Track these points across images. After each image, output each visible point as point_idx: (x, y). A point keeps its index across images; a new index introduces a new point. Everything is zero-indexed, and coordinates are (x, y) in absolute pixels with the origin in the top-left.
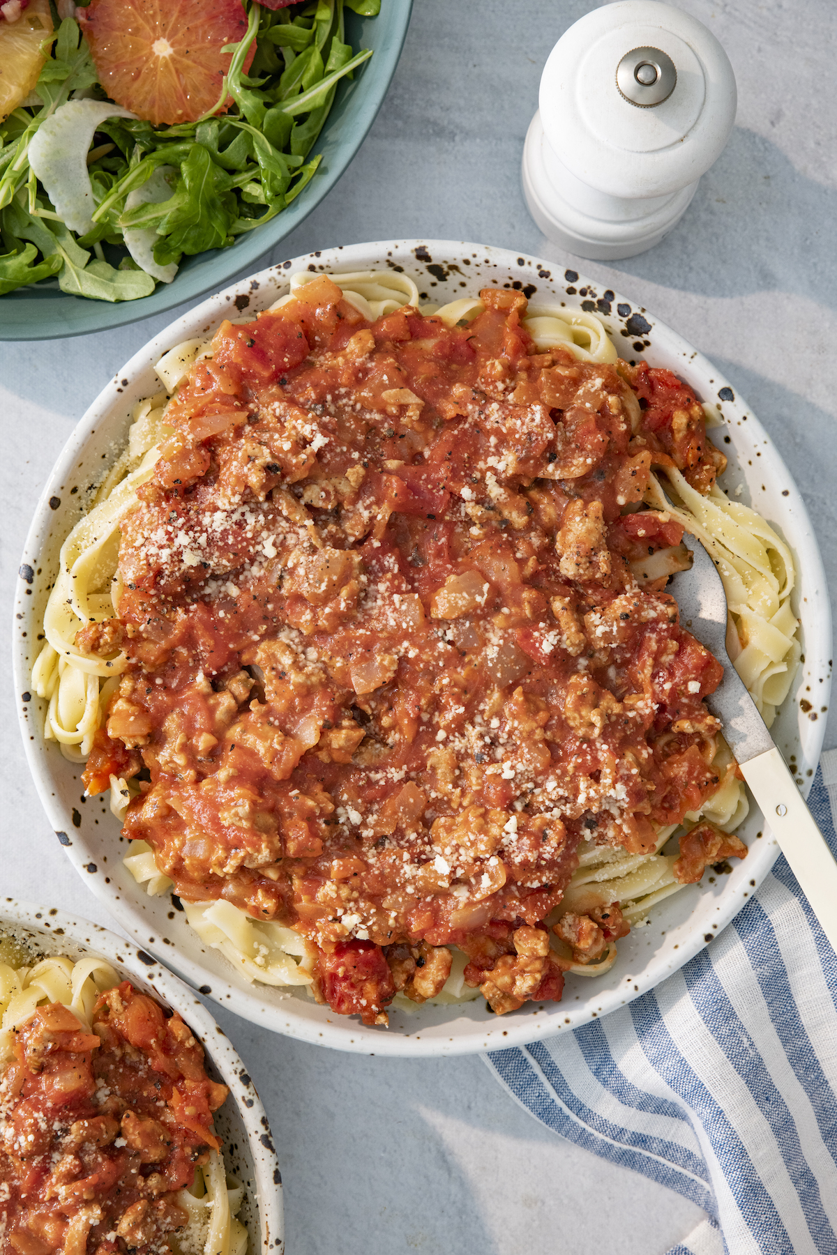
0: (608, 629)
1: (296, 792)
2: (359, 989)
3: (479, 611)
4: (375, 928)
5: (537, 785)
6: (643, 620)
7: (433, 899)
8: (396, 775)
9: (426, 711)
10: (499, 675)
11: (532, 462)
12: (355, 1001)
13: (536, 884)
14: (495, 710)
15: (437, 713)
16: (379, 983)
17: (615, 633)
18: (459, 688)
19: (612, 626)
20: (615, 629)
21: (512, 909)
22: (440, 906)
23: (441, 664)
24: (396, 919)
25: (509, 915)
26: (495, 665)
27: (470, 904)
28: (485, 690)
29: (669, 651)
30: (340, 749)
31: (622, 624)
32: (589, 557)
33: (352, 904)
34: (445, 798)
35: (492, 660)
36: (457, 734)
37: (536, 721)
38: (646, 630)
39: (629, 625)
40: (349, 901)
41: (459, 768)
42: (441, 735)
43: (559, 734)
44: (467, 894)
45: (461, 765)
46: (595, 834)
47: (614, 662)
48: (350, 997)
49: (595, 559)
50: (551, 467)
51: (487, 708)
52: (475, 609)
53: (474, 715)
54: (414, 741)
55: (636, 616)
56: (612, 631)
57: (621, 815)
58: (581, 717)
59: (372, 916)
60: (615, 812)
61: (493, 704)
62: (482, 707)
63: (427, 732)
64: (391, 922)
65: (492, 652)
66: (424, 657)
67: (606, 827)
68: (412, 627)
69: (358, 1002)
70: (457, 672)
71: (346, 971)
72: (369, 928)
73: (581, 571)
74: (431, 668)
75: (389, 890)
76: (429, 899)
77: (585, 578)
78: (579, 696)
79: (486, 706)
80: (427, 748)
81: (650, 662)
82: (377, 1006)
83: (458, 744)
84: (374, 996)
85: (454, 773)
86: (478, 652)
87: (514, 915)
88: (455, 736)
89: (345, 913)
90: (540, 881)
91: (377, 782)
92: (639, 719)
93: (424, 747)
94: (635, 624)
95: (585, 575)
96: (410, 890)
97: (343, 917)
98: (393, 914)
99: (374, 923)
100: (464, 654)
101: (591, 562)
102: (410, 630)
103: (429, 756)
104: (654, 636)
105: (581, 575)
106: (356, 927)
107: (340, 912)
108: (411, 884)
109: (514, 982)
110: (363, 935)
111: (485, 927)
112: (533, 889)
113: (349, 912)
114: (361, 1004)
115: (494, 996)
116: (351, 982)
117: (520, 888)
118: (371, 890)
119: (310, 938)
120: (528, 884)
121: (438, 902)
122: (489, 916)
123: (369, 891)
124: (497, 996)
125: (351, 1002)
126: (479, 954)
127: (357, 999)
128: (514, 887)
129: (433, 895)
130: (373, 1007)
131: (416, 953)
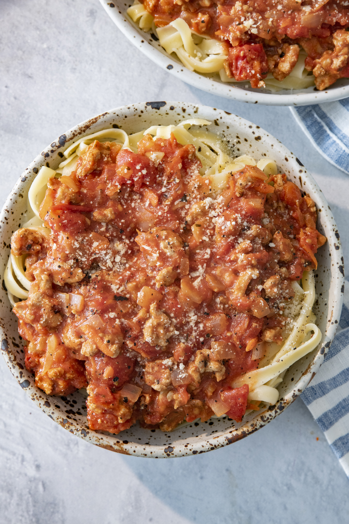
2: (251, 64)
4: (261, 27)
7: (292, 12)
12: (248, 71)
13: (347, 4)
16: (261, 62)
21: (335, 16)
22: (295, 16)
24: (272, 22)
25: (332, 20)
27: (311, 12)
33: (249, 14)
40: (248, 12)
44: (310, 8)
48: (245, 68)
59: (260, 20)
64: (270, 23)
69: (250, 72)
71: (244, 54)
72: (258, 27)
75: (268, 8)
76: (289, 12)
82: (260, 75)
84: (258, 69)
87: (335, 20)
89: (245, 20)
96: (280, 7)
97: (244, 22)
98: (271, 19)
99: (260, 24)
106: (251, 27)
107: (243, 19)
108: (280, 4)
109: (332, 62)
110: (254, 31)
111: (319, 28)
112: (345, 6)
113: (247, 19)
114: (251, 73)
115: (321, 73)
116: (247, 60)
117: (338, 5)
118: (259, 7)
119: (226, 39)
120: (343, 3)
121: (294, 13)
122: (321, 20)
123: (258, 8)
124: (322, 73)
125: (246, 72)
126: (313, 51)
127: (250, 70)
128: (335, 6)
129: (292, 10)
130: (258, 75)
131: (280, 52)
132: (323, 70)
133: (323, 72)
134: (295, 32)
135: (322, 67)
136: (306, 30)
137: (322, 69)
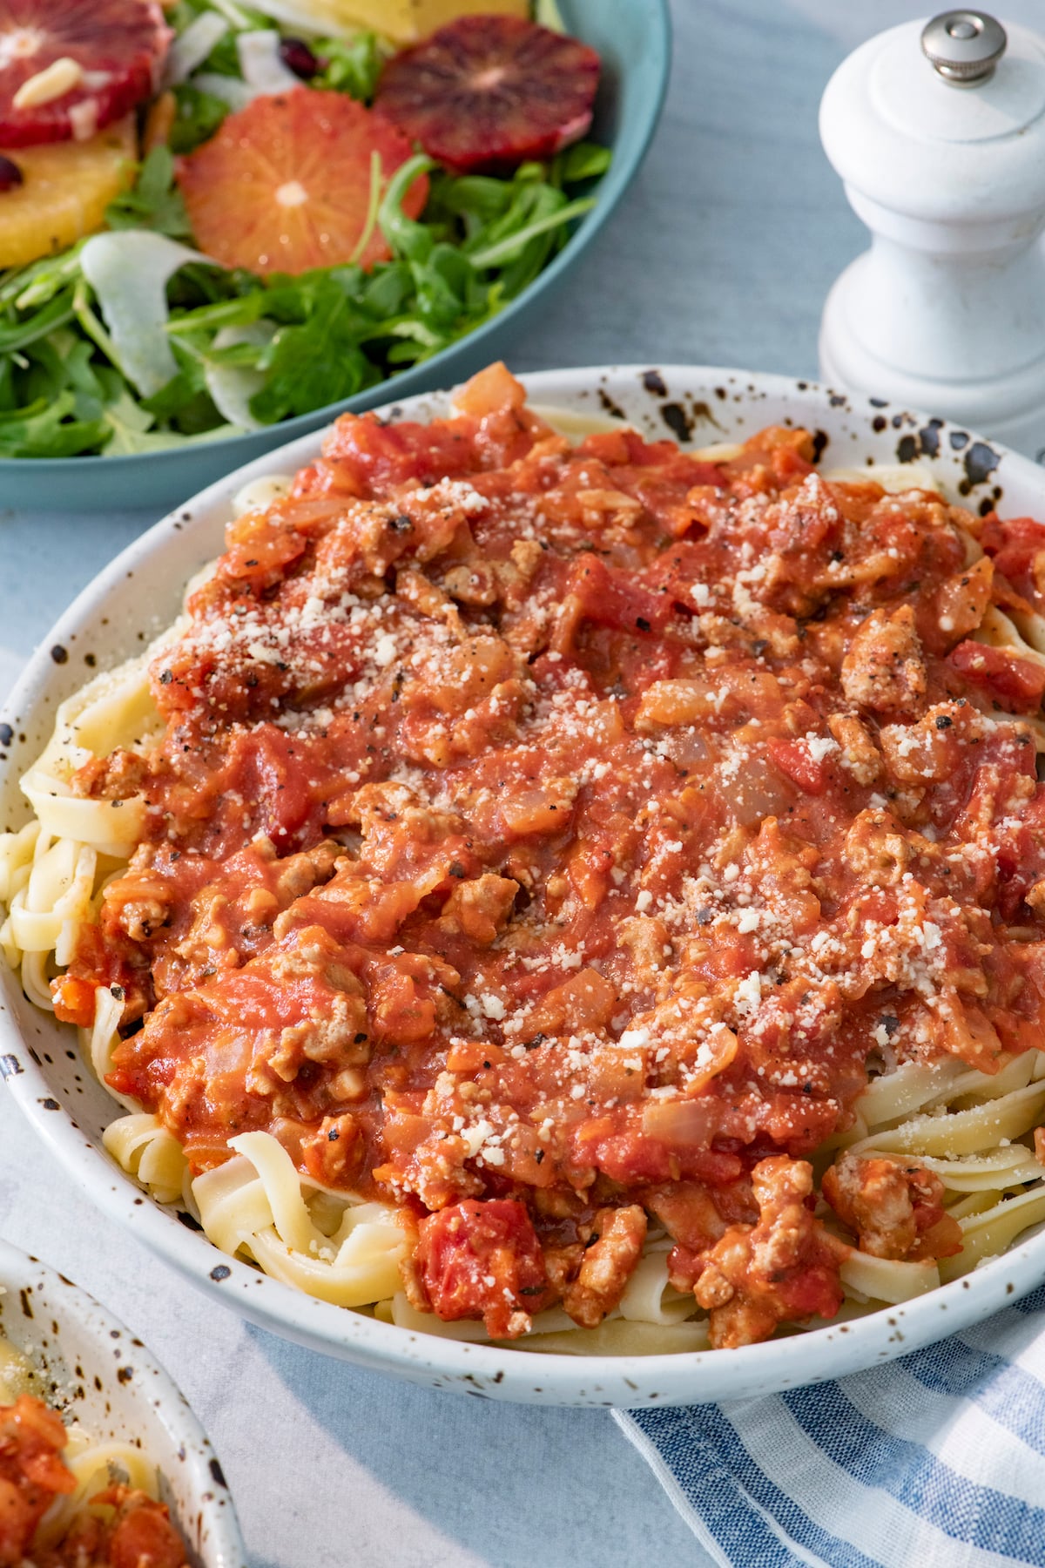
0: (916, 744)
1: (398, 949)
2: (483, 1258)
3: (711, 720)
4: (514, 1142)
5: (795, 945)
6: (974, 735)
7: (616, 1105)
8: (564, 957)
9: (620, 866)
10: (739, 799)
11: (804, 557)
12: (474, 1279)
13: (789, 1079)
14: (732, 853)
15: (638, 872)
16: (518, 1255)
17: (928, 748)
18: (674, 817)
19: (924, 738)
20: (929, 741)
21: (750, 1113)
22: (626, 1112)
23: (647, 784)
24: (552, 1130)
25: (744, 1125)
26: (734, 786)
27: (676, 1101)
28: (718, 826)
29: (1019, 793)
30: (474, 906)
31: (941, 736)
32: (890, 667)
33: (479, 1108)
34: (647, 991)
35: (728, 777)
36: (669, 896)
37: (798, 859)
38: (980, 757)
39: (953, 737)
40: (474, 1102)
41: (670, 943)
42: (644, 898)
43: (835, 883)
44: (673, 1093)
45: (674, 939)
46: (896, 1039)
47: (933, 817)
48: (464, 1272)
49: (899, 671)
50: (834, 565)
51: (720, 849)
52: (705, 716)
53: (699, 863)
54: (598, 910)
55: (962, 724)
56: (924, 746)
57: (938, 993)
58: (871, 852)
59: (512, 1123)
60: (925, 987)
61: (730, 845)
62: (710, 851)
63: (621, 899)
64: (543, 1132)
65: (729, 767)
66: (620, 775)
67: (913, 1023)
68: (603, 733)
69: (480, 1281)
70: (672, 797)
71: (461, 1225)
72: (504, 1145)
73: (878, 686)
74: (630, 794)
75: (543, 1095)
76: (609, 1104)
77: (884, 697)
78: (869, 824)
79: (718, 847)
80: (621, 919)
81: (986, 800)
82: (513, 1293)
83: (671, 912)
84: (507, 1273)
85: (661, 951)
86: (707, 769)
87: (751, 1124)
88: (666, 901)
89: (466, 1125)
90: (797, 1074)
91: (535, 970)
92: (967, 870)
93: (613, 918)
94: (962, 742)
95: (883, 693)
96: (578, 1091)
97: (463, 1131)
98: (548, 1122)
99: (513, 1135)
100: (685, 774)
101: (894, 676)
102: (599, 740)
103: (621, 930)
104: (994, 766)
105: (877, 694)
106: (484, 1145)
107: (458, 1122)
108: (580, 1081)
109: (751, 1255)
110: (494, 1156)
111: (702, 1150)
112: (784, 1087)
113: (473, 1122)
114: (484, 1284)
115: (717, 1292)
116: (469, 1244)
117: (763, 1083)
118: (512, 1091)
119: (407, 1189)
120: (777, 1075)
121: (624, 1107)
122: (709, 1125)
123: (509, 1093)
124: (722, 1293)
125: (468, 1282)
126: (694, 1230)
127: (479, 1275)
128: (752, 1085)
129: (615, 1099)
130: (506, 1291)
131: (586, 1234)
132: (726, 1284)
133: (726, 1289)
134: (622, 1153)
135: (723, 1275)
136: (657, 1149)
137: (720, 1279)
